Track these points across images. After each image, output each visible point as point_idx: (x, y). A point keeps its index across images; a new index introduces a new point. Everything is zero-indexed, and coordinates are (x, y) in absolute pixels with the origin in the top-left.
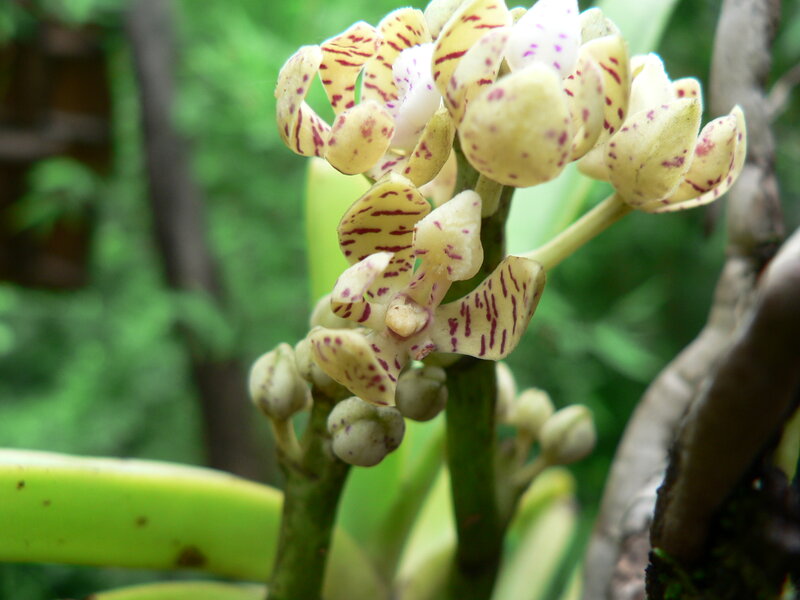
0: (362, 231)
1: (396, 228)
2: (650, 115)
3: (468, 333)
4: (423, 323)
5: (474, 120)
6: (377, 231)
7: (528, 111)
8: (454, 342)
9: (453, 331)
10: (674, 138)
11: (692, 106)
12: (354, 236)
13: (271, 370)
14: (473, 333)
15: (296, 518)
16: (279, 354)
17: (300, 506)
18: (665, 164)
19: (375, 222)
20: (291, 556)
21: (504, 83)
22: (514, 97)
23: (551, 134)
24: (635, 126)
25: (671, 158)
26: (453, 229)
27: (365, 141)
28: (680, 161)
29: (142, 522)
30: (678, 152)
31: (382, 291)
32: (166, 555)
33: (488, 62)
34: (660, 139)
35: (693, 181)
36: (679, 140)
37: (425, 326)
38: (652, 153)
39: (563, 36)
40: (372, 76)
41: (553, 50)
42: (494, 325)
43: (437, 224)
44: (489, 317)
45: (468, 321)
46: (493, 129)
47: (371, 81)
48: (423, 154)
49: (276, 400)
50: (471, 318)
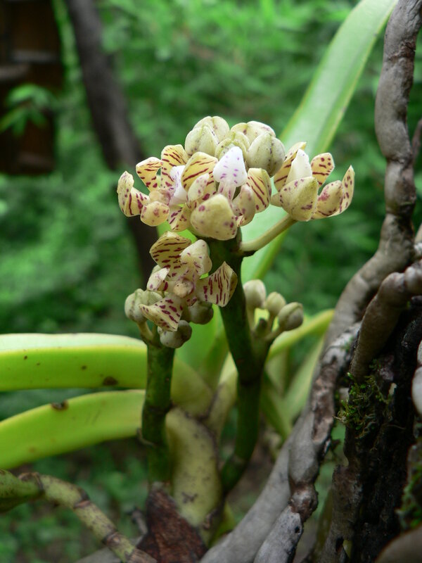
0: (161, 251)
1: (176, 249)
2: (296, 184)
3: (211, 294)
4: (190, 291)
5: (194, 217)
6: (168, 250)
7: (215, 215)
8: (206, 297)
9: (205, 292)
10: (306, 197)
11: (313, 182)
12: (158, 253)
13: (134, 302)
14: (213, 293)
15: (153, 365)
16: (136, 294)
17: (155, 360)
18: (303, 208)
19: (166, 248)
20: (153, 382)
21: (205, 203)
22: (209, 210)
23: (226, 224)
24: (289, 189)
25: (305, 206)
26: (195, 256)
27: (156, 217)
28: (310, 207)
29: (84, 368)
30: (308, 203)
31: (174, 275)
32: (98, 381)
33: (199, 192)
34: (299, 197)
35: (322, 211)
36: (308, 198)
37: (193, 290)
38: (296, 204)
39: (236, 170)
40: (165, 169)
41: (233, 176)
42: (221, 290)
43: (189, 254)
44: (219, 286)
45: (211, 288)
46: (202, 222)
47: (165, 171)
48: (183, 220)
49: (137, 316)
50: (213, 287)
